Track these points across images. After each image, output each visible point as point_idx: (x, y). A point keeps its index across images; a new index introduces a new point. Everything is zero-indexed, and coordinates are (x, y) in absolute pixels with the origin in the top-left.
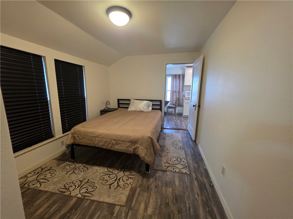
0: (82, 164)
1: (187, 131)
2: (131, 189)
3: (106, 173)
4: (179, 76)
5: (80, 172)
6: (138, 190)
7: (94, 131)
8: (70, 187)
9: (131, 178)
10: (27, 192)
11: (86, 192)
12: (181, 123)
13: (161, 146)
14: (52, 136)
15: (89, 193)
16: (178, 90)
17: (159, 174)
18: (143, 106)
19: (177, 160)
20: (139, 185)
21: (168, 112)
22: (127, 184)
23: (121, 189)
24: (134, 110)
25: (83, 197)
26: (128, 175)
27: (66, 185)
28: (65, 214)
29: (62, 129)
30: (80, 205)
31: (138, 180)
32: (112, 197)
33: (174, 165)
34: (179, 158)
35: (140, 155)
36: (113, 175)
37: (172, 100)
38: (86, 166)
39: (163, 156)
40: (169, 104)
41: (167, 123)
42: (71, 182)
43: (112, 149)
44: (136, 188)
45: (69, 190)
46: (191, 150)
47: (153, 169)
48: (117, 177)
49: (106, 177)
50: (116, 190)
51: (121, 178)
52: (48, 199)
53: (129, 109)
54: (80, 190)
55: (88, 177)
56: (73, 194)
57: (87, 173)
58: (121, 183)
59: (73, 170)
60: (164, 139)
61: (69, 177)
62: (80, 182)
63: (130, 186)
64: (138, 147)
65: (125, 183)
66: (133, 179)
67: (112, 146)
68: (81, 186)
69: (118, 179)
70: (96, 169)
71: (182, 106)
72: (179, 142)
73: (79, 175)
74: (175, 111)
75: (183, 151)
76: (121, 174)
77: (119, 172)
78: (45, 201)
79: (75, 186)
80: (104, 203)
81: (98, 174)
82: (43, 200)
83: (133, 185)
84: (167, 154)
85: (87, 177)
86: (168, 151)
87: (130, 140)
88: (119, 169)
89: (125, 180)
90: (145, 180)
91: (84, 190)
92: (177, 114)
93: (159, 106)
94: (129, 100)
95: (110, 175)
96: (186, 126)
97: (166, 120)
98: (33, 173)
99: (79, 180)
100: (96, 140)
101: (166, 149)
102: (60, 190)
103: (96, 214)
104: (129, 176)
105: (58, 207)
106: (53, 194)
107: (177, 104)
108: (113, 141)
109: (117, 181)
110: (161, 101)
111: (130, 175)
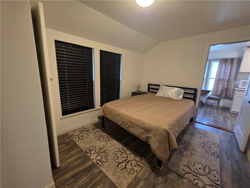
0: (107, 134)
1: (232, 133)
2: (135, 178)
3: (120, 149)
4: (232, 60)
5: (103, 141)
6: (142, 183)
7: (117, 110)
8: (92, 150)
9: (139, 166)
10: (70, 143)
11: (99, 160)
12: (224, 121)
13: (186, 142)
14: (93, 107)
15: (102, 163)
16: (227, 78)
17: (172, 176)
18: (172, 93)
19: (204, 169)
20: (144, 178)
21: (208, 103)
22: (133, 170)
23: (126, 172)
24: (162, 96)
25: (96, 163)
26: (138, 161)
27: (91, 147)
28: (81, 172)
29: (101, 103)
30: (92, 169)
31: (146, 171)
32: (115, 177)
33: (198, 174)
34: (207, 167)
35: (151, 147)
36: (125, 155)
37: (215, 89)
38: (109, 137)
39: (185, 156)
40: (210, 94)
41: (202, 116)
42: (94, 146)
43: (128, 130)
44: (141, 179)
45: (91, 153)
46: (234, 163)
47: (166, 167)
48: (127, 158)
49: (119, 154)
50: (122, 171)
51: (131, 161)
52: (78, 153)
53: (157, 95)
54: (97, 156)
55: (107, 147)
56: (92, 157)
57: (107, 144)
58: (129, 167)
59: (99, 137)
60: (192, 135)
61: (95, 142)
62: (100, 149)
63: (135, 174)
64: (151, 138)
65: (132, 167)
66: (141, 167)
67: (128, 127)
68: (98, 153)
69: (127, 161)
70: (114, 143)
71: (232, 99)
72: (214, 145)
73: (101, 143)
74: (218, 103)
75: (218, 160)
76: (132, 157)
77: (131, 153)
78: (75, 154)
79: (96, 151)
80: (108, 178)
81: (114, 148)
82: (75, 153)
83: (139, 174)
84: (190, 154)
85: (105, 147)
86: (194, 152)
87: (144, 128)
88: (132, 151)
89: (133, 165)
90: (153, 175)
91: (99, 158)
92: (221, 107)
93: (193, 95)
94: (159, 85)
95: (123, 153)
96: (233, 126)
97: (201, 112)
98: (79, 130)
99: (100, 147)
100: (117, 118)
101: (192, 149)
102: (86, 150)
103: (99, 185)
104: (138, 163)
105: (80, 162)
106: (81, 151)
107: (223, 95)
108: (129, 123)
109: (126, 162)
110: (196, 90)
111: (140, 162)
